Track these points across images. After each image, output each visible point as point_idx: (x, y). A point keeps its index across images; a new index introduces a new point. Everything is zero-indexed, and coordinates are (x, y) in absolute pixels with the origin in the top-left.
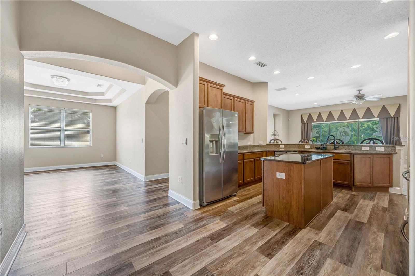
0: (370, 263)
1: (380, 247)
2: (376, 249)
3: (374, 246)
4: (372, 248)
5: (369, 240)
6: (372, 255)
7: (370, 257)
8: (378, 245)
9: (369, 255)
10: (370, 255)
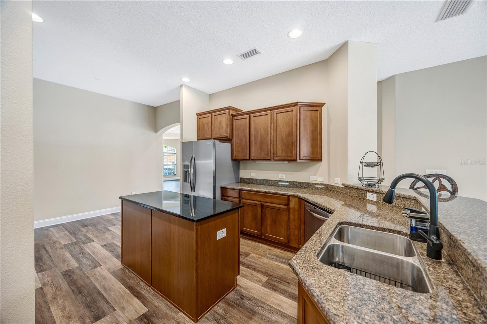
0: (52, 285)
1: (53, 304)
2: (54, 298)
3: (58, 299)
4: (58, 297)
5: (67, 302)
6: (54, 290)
7: (55, 288)
8: (55, 304)
9: (57, 289)
10: (55, 290)
